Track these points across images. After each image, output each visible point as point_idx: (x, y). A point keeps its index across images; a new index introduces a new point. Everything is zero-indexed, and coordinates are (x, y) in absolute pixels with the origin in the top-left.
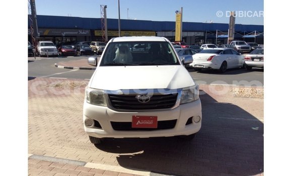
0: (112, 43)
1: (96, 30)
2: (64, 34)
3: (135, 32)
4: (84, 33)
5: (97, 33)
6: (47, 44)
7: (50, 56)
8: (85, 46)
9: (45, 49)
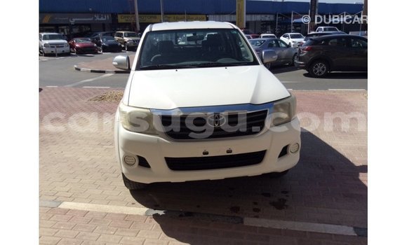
0: (151, 32)
1: (120, 14)
2: (73, 22)
3: (176, 16)
4: (102, 19)
5: (121, 19)
6: (52, 37)
7: (60, 55)
8: (107, 39)
9: (51, 44)
